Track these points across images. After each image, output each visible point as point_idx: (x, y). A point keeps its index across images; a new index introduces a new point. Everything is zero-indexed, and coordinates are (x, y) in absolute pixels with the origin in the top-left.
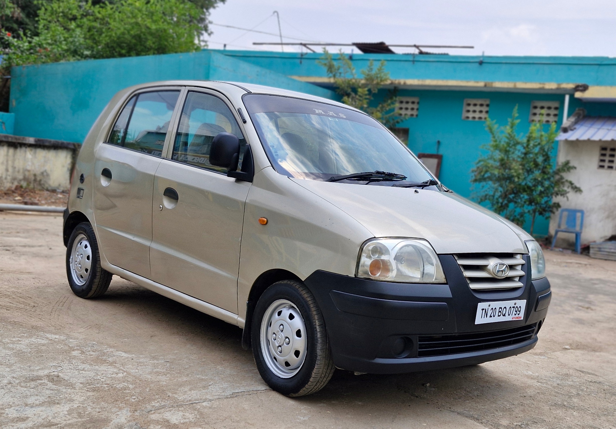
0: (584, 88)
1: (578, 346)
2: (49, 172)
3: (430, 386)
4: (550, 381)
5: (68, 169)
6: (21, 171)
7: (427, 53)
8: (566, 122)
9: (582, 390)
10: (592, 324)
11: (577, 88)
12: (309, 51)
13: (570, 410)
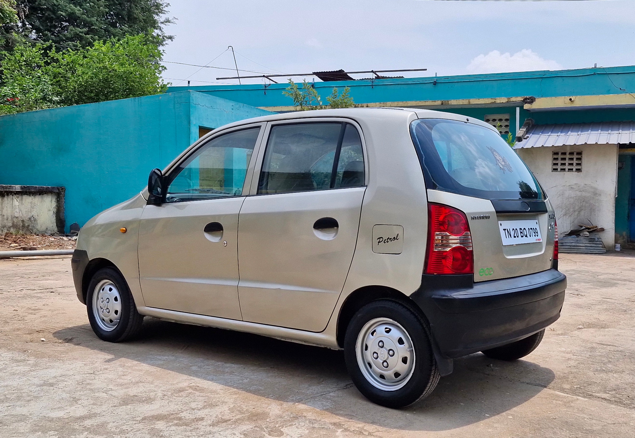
0: (532, 100)
1: (590, 326)
2: (36, 217)
3: (493, 366)
4: (582, 353)
5: (54, 212)
6: (10, 218)
7: (383, 77)
8: (520, 132)
9: (611, 358)
10: (589, 307)
11: (525, 101)
12: (272, 83)
13: (610, 373)
